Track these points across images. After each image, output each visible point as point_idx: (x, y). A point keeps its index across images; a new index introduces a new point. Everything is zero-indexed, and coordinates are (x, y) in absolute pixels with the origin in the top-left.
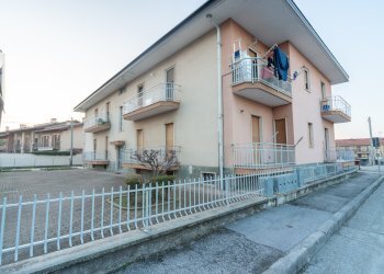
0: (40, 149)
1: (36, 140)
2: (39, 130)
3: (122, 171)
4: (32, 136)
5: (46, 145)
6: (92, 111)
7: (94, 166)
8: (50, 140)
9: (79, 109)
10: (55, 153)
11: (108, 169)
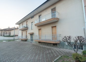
0: (5, 35)
1: (4, 33)
2: (5, 30)
3: (32, 42)
4: (3, 32)
5: (7, 34)
6: (21, 24)
7: (22, 40)
8: (8, 33)
9: (17, 24)
10: (9, 36)
11: (27, 41)
